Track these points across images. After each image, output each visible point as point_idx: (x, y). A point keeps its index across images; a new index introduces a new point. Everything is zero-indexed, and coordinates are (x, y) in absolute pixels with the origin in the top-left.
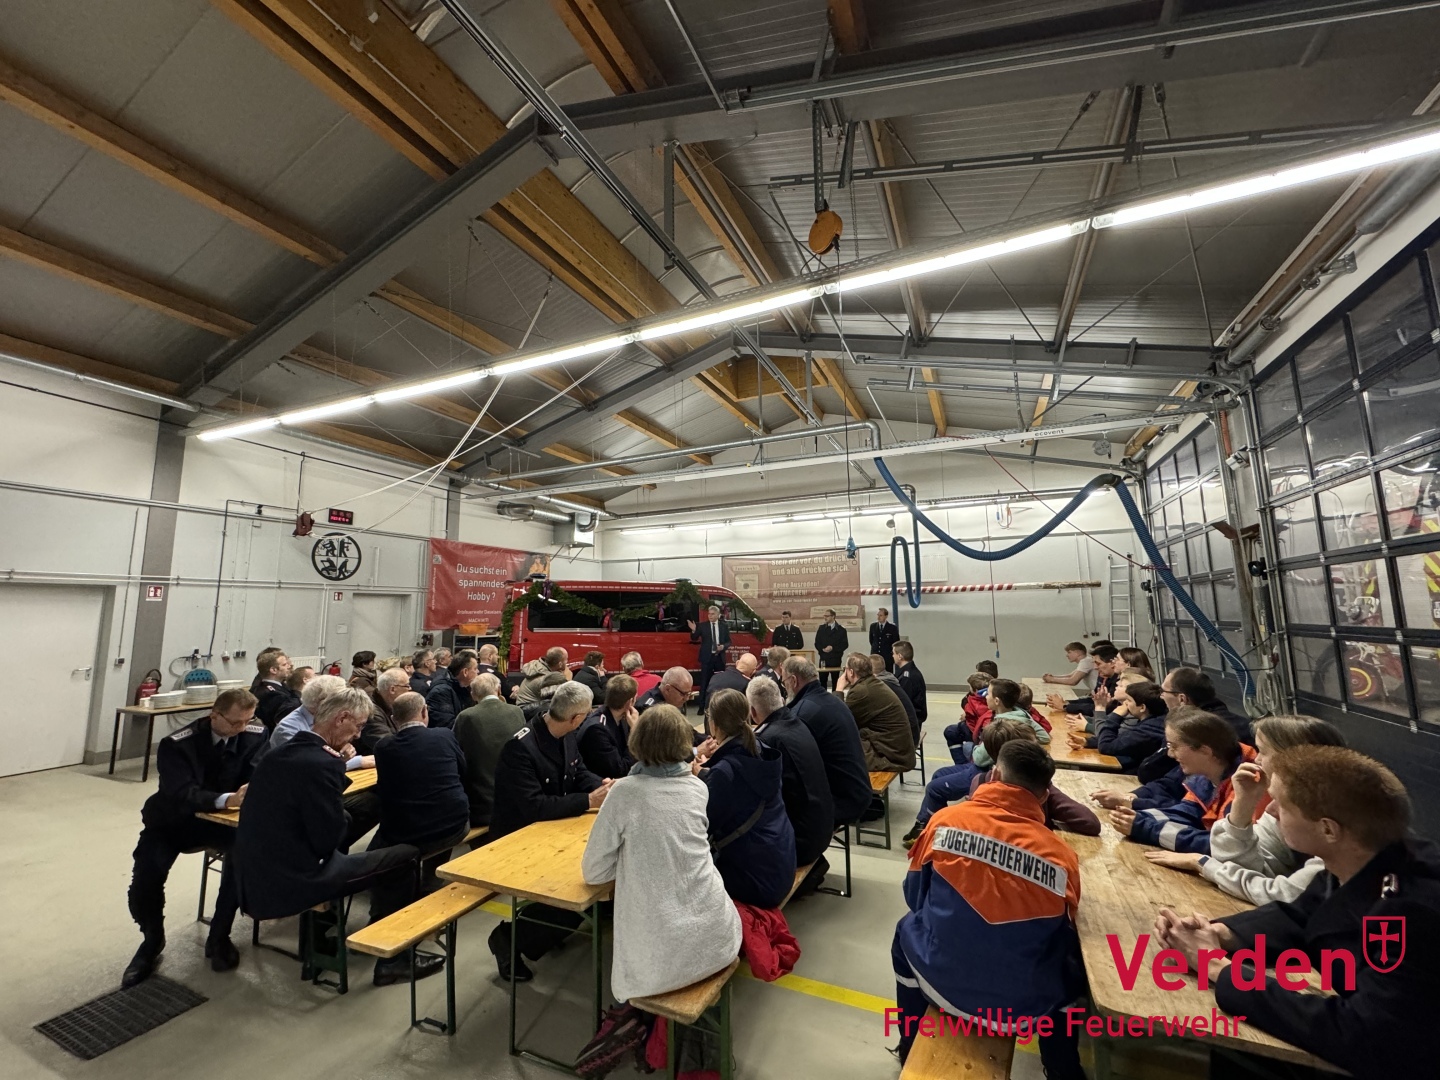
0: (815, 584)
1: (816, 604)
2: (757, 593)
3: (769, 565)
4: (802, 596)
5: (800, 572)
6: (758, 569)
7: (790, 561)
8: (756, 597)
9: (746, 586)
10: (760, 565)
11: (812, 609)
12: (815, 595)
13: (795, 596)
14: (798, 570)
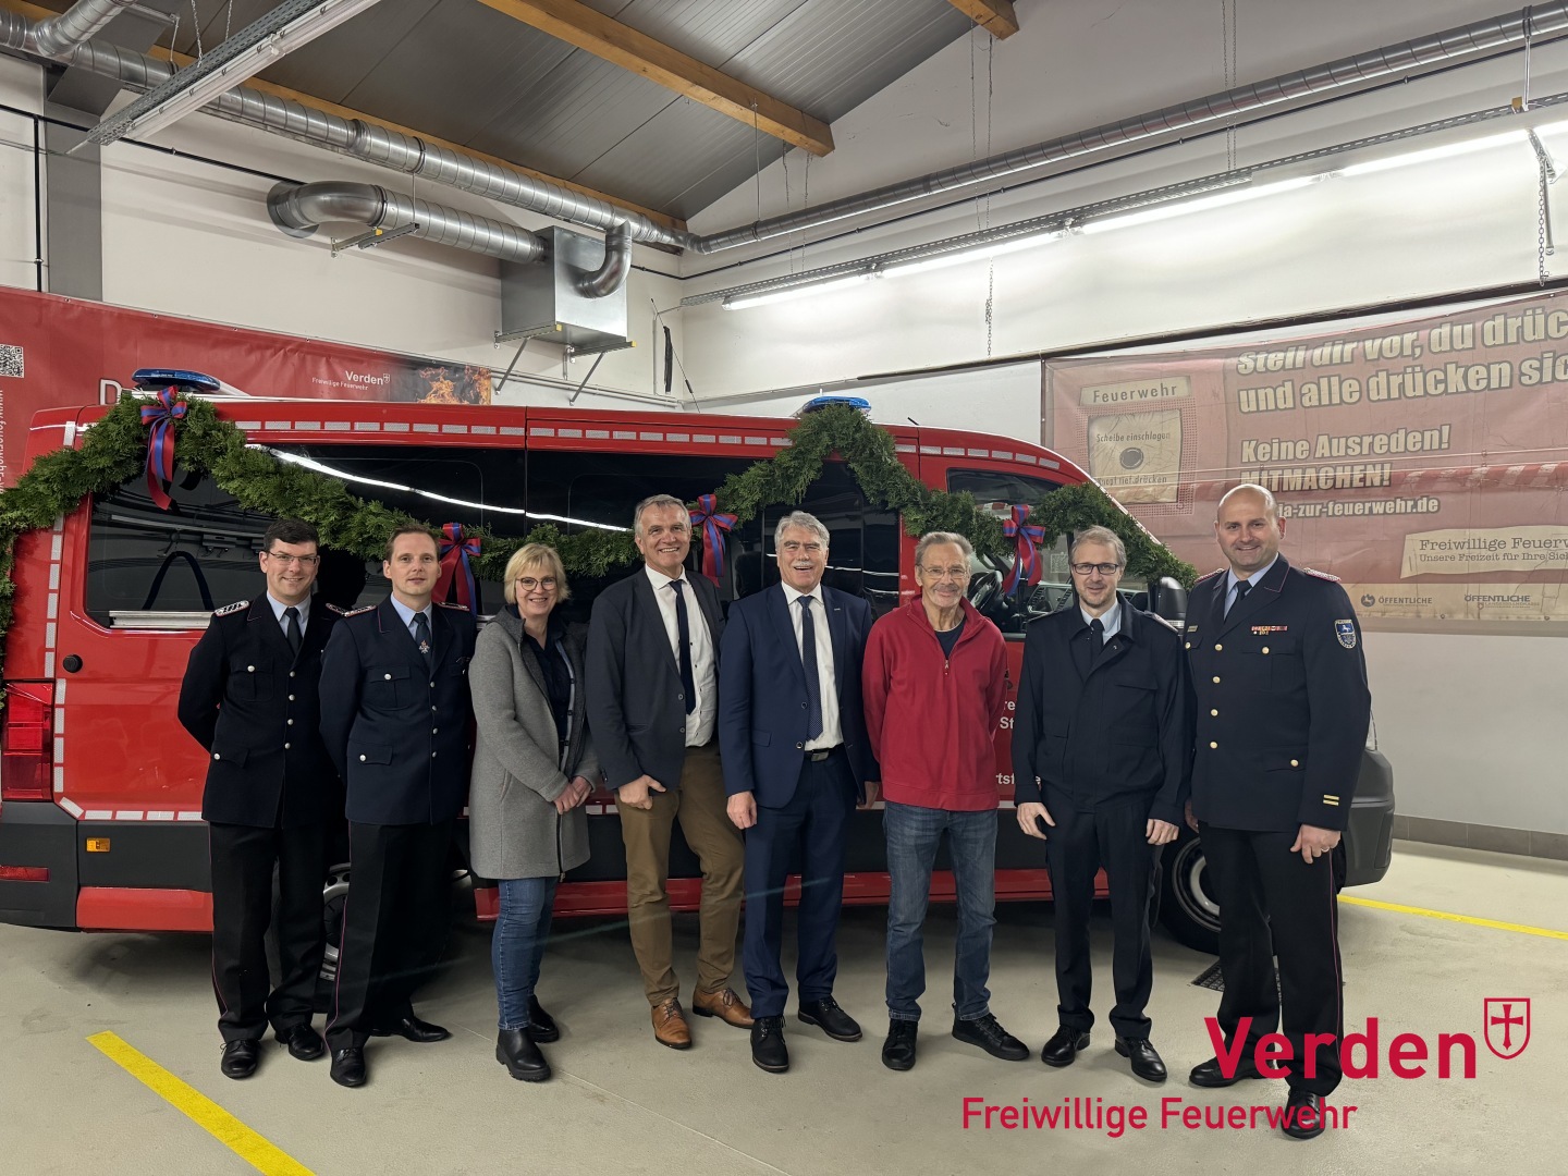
0: (1431, 439)
1: (1429, 522)
2: (1173, 484)
3: (1225, 372)
4: (1364, 489)
5: (1364, 392)
6: (1182, 389)
7: (1319, 354)
8: (1168, 497)
9: (1132, 458)
10: (1188, 376)
11: (1413, 543)
12: (1427, 484)
13: (1335, 490)
14: (1351, 386)
